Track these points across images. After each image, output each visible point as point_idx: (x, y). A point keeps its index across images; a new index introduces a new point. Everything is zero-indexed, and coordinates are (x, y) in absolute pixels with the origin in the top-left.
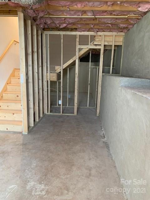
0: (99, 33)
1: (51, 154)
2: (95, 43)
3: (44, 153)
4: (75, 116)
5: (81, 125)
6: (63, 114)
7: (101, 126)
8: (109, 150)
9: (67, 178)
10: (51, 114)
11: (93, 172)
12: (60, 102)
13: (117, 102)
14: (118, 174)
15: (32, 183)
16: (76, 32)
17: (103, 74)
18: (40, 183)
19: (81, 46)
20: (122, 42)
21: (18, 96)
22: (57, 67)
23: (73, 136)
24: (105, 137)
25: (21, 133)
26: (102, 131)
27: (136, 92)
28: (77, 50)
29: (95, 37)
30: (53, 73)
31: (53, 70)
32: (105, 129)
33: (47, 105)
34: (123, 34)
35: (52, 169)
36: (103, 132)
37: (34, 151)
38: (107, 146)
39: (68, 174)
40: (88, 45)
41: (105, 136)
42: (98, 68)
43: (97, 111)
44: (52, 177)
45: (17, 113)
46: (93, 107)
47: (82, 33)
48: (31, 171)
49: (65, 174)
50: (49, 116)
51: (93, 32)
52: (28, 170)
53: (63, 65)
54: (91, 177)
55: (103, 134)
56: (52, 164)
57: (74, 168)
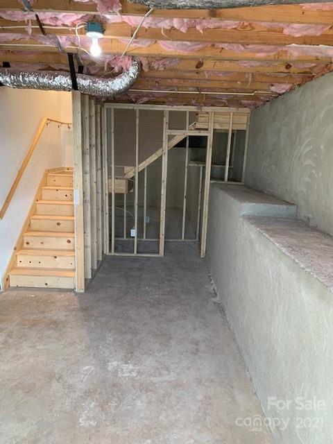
0: (206, 109)
1: (133, 323)
2: (198, 126)
3: (121, 321)
4: (160, 258)
5: (174, 276)
6: (139, 255)
7: (209, 276)
8: (225, 315)
9: (164, 356)
10: (117, 254)
11: (202, 347)
12: (134, 233)
13: (236, 239)
14: (238, 348)
15: (115, 363)
16: (164, 106)
17: (212, 182)
18: (126, 363)
19: (173, 131)
20: (245, 125)
21: (58, 224)
22: (127, 169)
23: (164, 295)
24: (216, 295)
25: (72, 290)
26: (212, 284)
27: (261, 231)
28: (165, 138)
29: (197, 114)
30: (120, 179)
31: (120, 174)
32: (216, 282)
33: (108, 237)
34: (247, 110)
35: (139, 344)
36: (214, 286)
37: (103, 320)
38: (221, 309)
39: (164, 350)
40: (184, 128)
41: (218, 294)
42: (201, 168)
43: (202, 248)
44: (142, 354)
45: (61, 256)
46: (192, 239)
47: (175, 108)
48: (108, 348)
49: (159, 351)
50: (114, 258)
51: (194, 107)
52: (103, 347)
53: (139, 164)
54: (200, 354)
55: (214, 290)
56: (138, 338)
57: (173, 343)
